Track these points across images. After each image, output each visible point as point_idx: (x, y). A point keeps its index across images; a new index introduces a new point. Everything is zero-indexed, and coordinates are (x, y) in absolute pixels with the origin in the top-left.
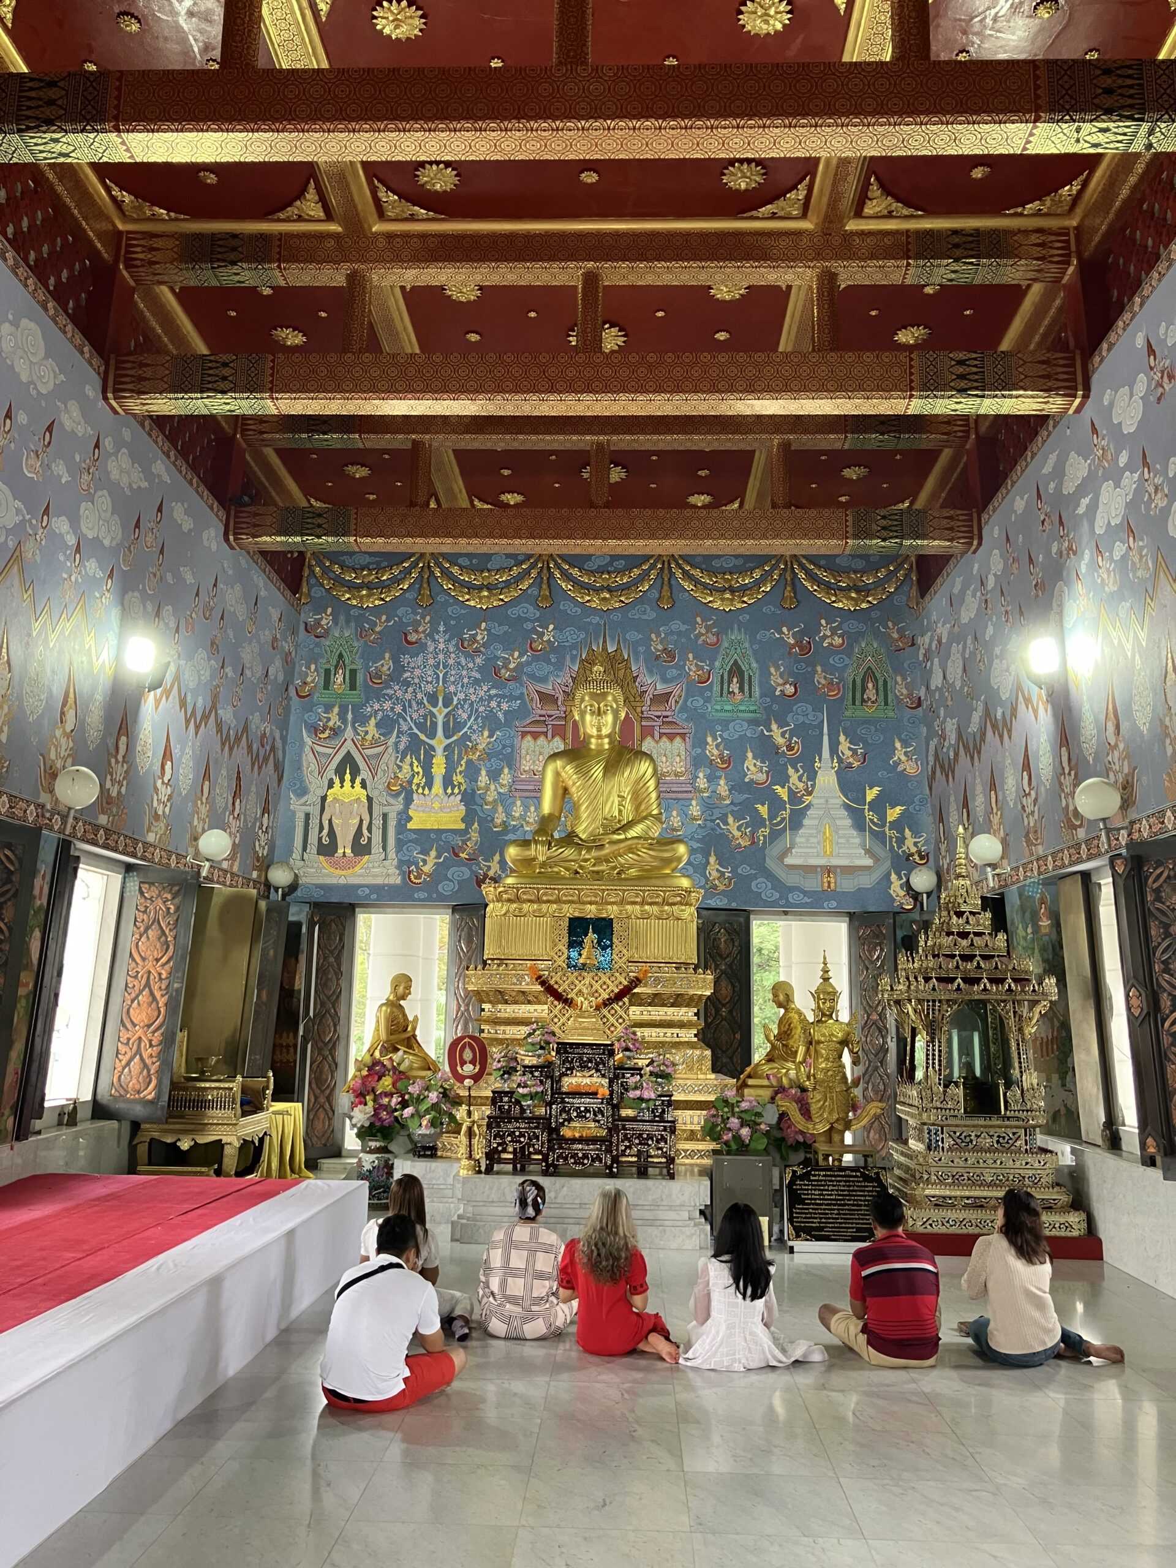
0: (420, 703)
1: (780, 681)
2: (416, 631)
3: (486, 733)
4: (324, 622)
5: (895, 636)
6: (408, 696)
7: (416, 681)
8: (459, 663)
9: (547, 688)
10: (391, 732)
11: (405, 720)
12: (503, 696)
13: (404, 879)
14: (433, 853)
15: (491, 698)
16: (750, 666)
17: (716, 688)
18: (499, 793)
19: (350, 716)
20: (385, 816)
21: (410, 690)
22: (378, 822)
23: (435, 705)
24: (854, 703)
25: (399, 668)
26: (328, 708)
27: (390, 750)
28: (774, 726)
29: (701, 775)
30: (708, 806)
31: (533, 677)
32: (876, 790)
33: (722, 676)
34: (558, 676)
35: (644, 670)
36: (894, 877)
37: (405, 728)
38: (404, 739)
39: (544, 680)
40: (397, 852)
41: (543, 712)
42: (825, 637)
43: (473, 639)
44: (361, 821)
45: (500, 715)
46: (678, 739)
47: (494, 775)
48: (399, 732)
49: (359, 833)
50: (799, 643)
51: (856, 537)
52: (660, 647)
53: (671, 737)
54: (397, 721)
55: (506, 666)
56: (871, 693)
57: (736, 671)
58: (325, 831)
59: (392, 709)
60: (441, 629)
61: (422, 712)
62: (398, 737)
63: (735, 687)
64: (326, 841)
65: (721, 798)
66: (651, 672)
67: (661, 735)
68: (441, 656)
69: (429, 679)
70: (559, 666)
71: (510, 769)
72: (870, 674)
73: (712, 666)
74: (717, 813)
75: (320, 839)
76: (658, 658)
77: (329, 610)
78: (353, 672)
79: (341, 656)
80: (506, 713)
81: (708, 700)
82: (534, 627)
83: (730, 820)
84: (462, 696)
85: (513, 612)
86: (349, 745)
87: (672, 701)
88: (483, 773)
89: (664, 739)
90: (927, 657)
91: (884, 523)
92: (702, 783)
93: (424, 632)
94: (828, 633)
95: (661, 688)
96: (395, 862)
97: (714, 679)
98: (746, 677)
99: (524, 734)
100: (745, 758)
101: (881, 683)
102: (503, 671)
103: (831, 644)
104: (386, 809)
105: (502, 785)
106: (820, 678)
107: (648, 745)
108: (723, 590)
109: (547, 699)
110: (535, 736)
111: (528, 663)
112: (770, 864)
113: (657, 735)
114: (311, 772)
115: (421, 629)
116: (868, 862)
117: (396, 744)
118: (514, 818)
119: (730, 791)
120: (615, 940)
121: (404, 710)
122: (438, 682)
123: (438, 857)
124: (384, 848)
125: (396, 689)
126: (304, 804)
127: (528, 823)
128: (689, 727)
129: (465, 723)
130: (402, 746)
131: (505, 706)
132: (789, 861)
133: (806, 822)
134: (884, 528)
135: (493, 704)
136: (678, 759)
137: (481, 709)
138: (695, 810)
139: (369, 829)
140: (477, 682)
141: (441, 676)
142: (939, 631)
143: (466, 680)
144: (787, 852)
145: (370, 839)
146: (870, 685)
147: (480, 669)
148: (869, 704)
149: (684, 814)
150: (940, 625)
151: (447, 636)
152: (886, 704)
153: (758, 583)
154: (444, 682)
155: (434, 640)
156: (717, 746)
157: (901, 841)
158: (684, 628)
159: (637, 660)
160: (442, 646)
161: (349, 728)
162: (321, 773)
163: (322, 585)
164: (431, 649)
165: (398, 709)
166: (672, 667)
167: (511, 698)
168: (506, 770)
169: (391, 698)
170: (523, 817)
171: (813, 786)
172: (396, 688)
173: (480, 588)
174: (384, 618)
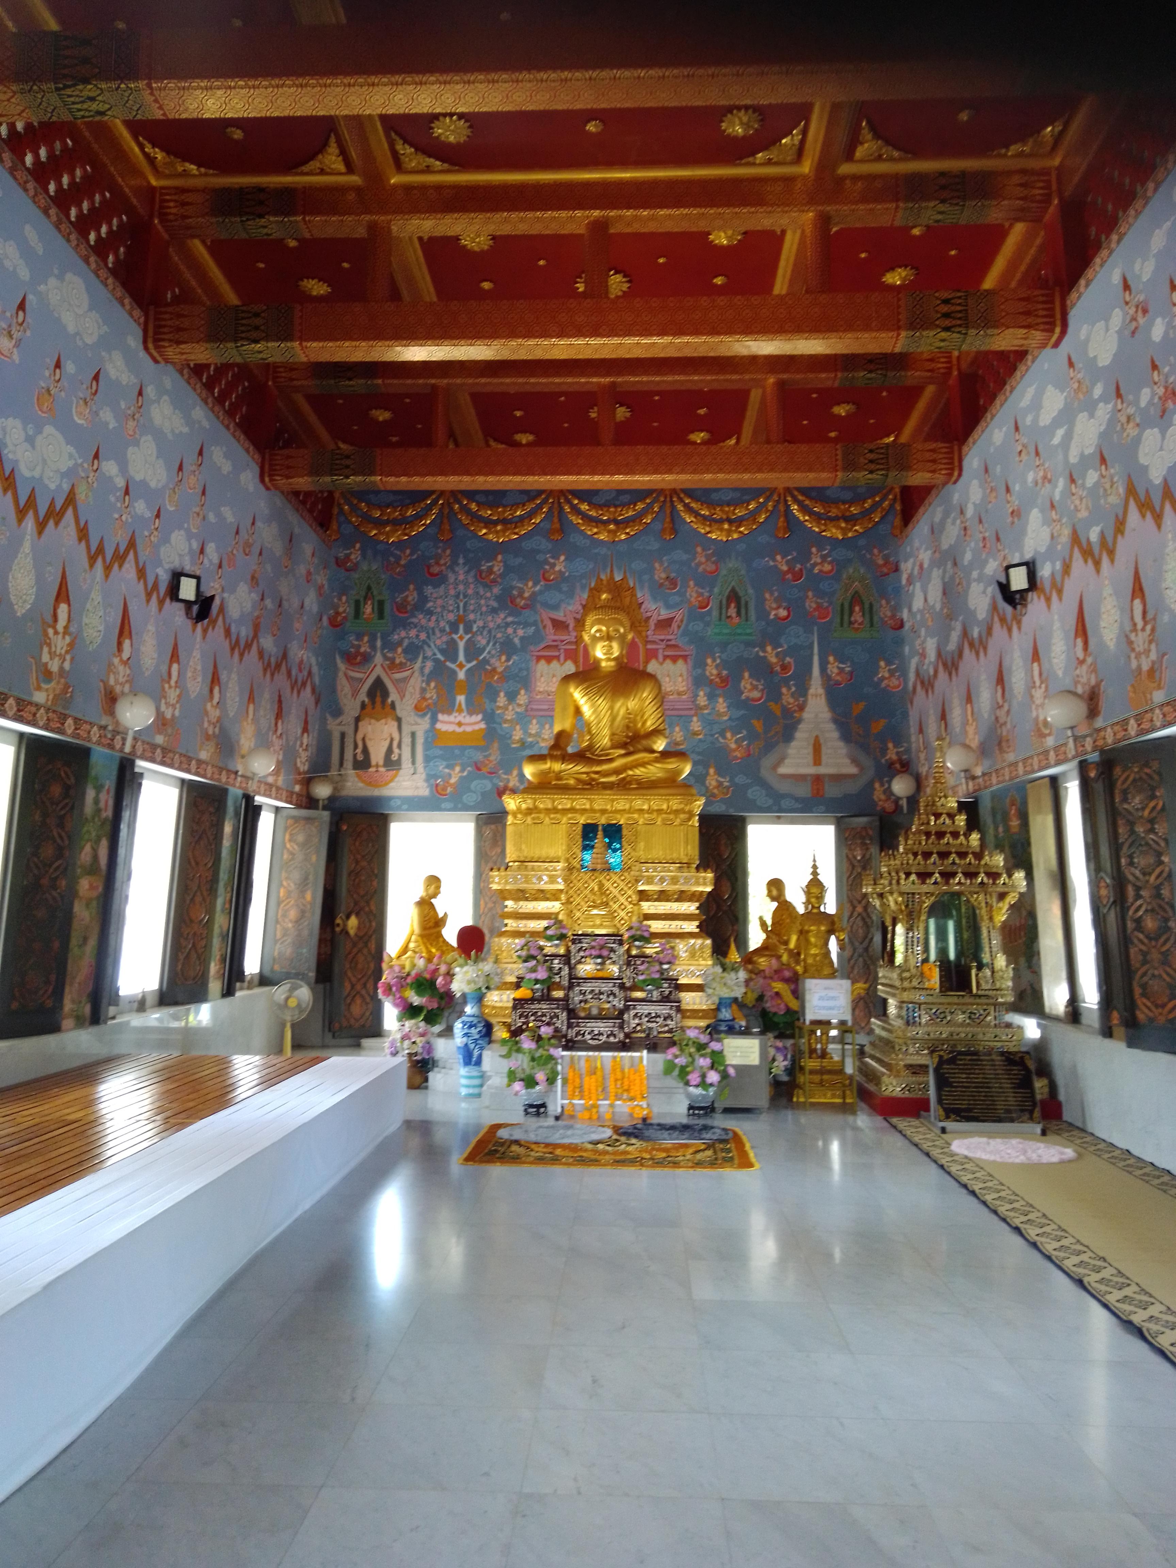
0: (442, 631)
1: (774, 605)
2: (437, 563)
3: (504, 658)
4: (353, 557)
5: (881, 562)
6: (432, 624)
7: (439, 610)
8: (477, 593)
9: (559, 615)
10: (416, 658)
11: (429, 646)
12: (519, 623)
13: (431, 791)
14: (458, 769)
15: (507, 625)
16: (749, 593)
17: (715, 613)
18: (517, 713)
19: (379, 643)
20: (413, 735)
21: (434, 618)
22: (407, 740)
23: (456, 632)
24: (842, 625)
25: (423, 599)
26: (359, 637)
27: (416, 674)
28: (769, 649)
29: (701, 693)
30: (708, 723)
31: (546, 605)
32: (862, 705)
33: (721, 602)
34: (569, 604)
35: (648, 596)
36: (877, 785)
37: (429, 653)
38: (429, 665)
39: (556, 607)
40: (425, 767)
41: (556, 638)
42: (815, 564)
43: (490, 571)
44: (392, 740)
45: (516, 641)
46: (680, 662)
47: (512, 697)
48: (425, 658)
49: (390, 751)
50: (791, 570)
51: (845, 469)
52: (663, 575)
53: (674, 659)
54: (422, 647)
55: (521, 595)
56: (857, 616)
57: (734, 597)
58: (359, 751)
59: (417, 636)
60: (461, 561)
61: (445, 639)
62: (423, 662)
63: (732, 611)
64: (360, 757)
65: (720, 715)
66: (655, 599)
67: (666, 657)
68: (461, 587)
69: (451, 608)
70: (571, 594)
71: (526, 690)
72: (856, 599)
73: (711, 591)
74: (716, 728)
75: (355, 755)
76: (661, 585)
77: (358, 546)
78: (381, 603)
79: (369, 588)
80: (522, 639)
81: (708, 624)
82: (546, 559)
83: (729, 735)
84: (480, 623)
85: (527, 545)
86: (378, 671)
87: (674, 625)
88: (502, 694)
89: (668, 661)
90: (910, 581)
91: (871, 456)
92: (702, 700)
93: (445, 564)
94: (819, 560)
95: (664, 614)
96: (424, 776)
97: (713, 604)
98: (743, 602)
99: (539, 658)
100: (742, 678)
101: (867, 606)
102: (518, 600)
103: (821, 571)
104: (414, 728)
105: (519, 705)
106: (810, 604)
107: (653, 667)
108: (721, 521)
109: (559, 625)
110: (549, 659)
111: (541, 592)
112: (765, 773)
113: (661, 658)
114: (345, 695)
115: (442, 562)
116: (853, 770)
117: (422, 669)
118: (530, 735)
119: (728, 707)
120: (624, 843)
121: (428, 637)
122: (458, 610)
123: (462, 771)
124: (413, 763)
125: (420, 618)
126: (340, 724)
127: (543, 739)
128: (691, 650)
129: (484, 649)
130: (427, 671)
131: (521, 632)
132: (782, 770)
133: (798, 735)
134: (871, 461)
135: (510, 630)
136: (680, 679)
137: (499, 635)
138: (696, 725)
139: (399, 746)
140: (494, 611)
141: (461, 605)
142: (921, 557)
143: (484, 609)
144: (781, 761)
145: (400, 755)
146: (857, 609)
147: (498, 598)
148: (856, 626)
149: (686, 728)
150: (922, 551)
151: (466, 568)
152: (872, 625)
153: (754, 514)
154: (465, 610)
155: (454, 572)
156: (717, 667)
157: (884, 750)
158: (685, 557)
159: (642, 588)
160: (461, 577)
161: (379, 654)
162: (354, 696)
163: (350, 522)
164: (452, 580)
165: (423, 636)
166: (674, 594)
167: (526, 625)
168: (523, 692)
169: (416, 627)
170: (538, 735)
171: (805, 702)
172: (421, 616)
173: (496, 523)
174: (408, 552)
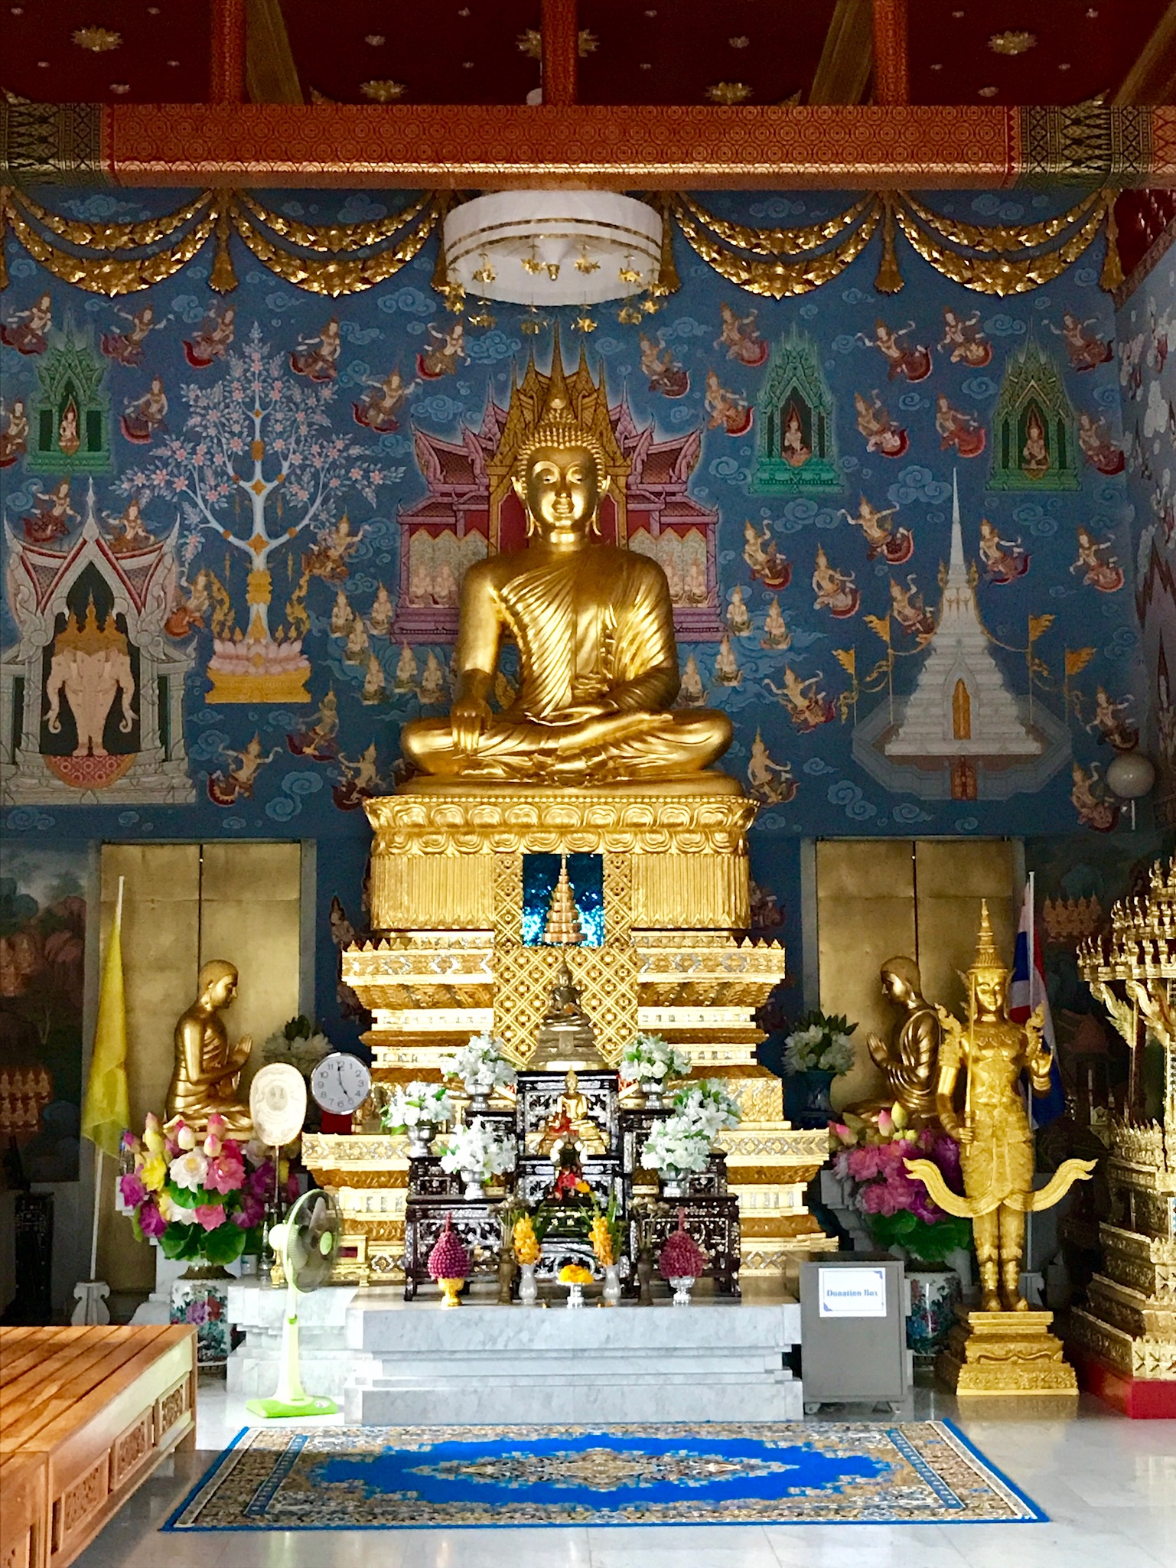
0: (220, 473)
2: (209, 340)
3: (344, 527)
4: (35, 324)
6: (198, 460)
7: (212, 432)
8: (290, 399)
9: (454, 443)
10: (167, 528)
11: (195, 505)
12: (374, 460)
13: (201, 794)
14: (254, 748)
15: (351, 462)
16: (824, 399)
17: (761, 441)
18: (371, 637)
19: (91, 498)
20: (163, 682)
21: (202, 448)
22: (150, 692)
23: (249, 477)
24: (1006, 466)
25: (181, 409)
26: (51, 486)
27: (168, 560)
28: (865, 510)
29: (736, 598)
30: (747, 655)
31: (426, 423)
32: (1046, 620)
33: (771, 419)
34: (473, 422)
35: (628, 407)
36: (1077, 776)
37: (193, 519)
38: (194, 541)
39: (448, 428)
40: (187, 747)
41: (447, 488)
42: (954, 345)
43: (314, 355)
44: (120, 691)
45: (369, 494)
46: (694, 535)
47: (361, 605)
48: (185, 527)
49: (115, 714)
51: (1026, 158)
52: (659, 367)
53: (682, 530)
54: (177, 507)
55: (376, 405)
56: (1035, 447)
57: (796, 408)
58: (52, 714)
59: (169, 484)
60: (256, 334)
61: (224, 490)
62: (181, 535)
63: (793, 438)
64: (55, 728)
66: (641, 412)
67: (663, 527)
68: (256, 386)
69: (236, 429)
70: (475, 404)
71: (390, 592)
72: (1033, 414)
73: (752, 397)
74: (765, 668)
75: (44, 725)
76: (653, 386)
77: (46, 302)
78: (94, 419)
79: (70, 387)
80: (380, 490)
81: (746, 463)
82: (427, 332)
83: (789, 677)
84: (297, 459)
85: (387, 303)
86: (91, 553)
87: (682, 463)
88: (342, 600)
89: (670, 532)
90: (1138, 378)
91: (1076, 131)
92: (737, 612)
93: (222, 341)
94: (960, 339)
95: (661, 440)
96: (184, 765)
97: (758, 425)
98: (814, 420)
99: (413, 529)
100: (814, 567)
101: (1053, 428)
102: (372, 412)
104: (164, 668)
105: (376, 624)
106: (946, 423)
107: (641, 543)
108: (771, 261)
109: (454, 463)
110: (435, 531)
111: (417, 398)
112: (860, 755)
113: (656, 527)
114: (24, 601)
115: (217, 335)
116: (1033, 747)
117: (180, 549)
118: (400, 684)
119: (787, 626)
120: (606, 891)
121: (192, 486)
122: (251, 433)
123: (263, 754)
124: (164, 739)
125: (176, 449)
126: (13, 661)
127: (424, 690)
128: (713, 513)
129: (305, 510)
130: (189, 554)
131: (377, 478)
132: (894, 749)
133: (924, 679)
134: (1078, 142)
135: (356, 474)
136: (694, 570)
137: (334, 483)
138: (726, 661)
139: (135, 706)
140: (323, 434)
141: (258, 421)
142: (1160, 331)
143: (304, 430)
144: (890, 732)
145: (136, 724)
146: (1034, 432)
147: (329, 410)
148: (1033, 465)
149: (706, 666)
150: (1162, 321)
151: (266, 350)
152: (1063, 466)
153: (835, 247)
154: (264, 432)
155: (242, 356)
156: (764, 547)
157: (1090, 709)
158: (700, 331)
159: (616, 392)
160: (257, 367)
161: (91, 520)
162: (42, 604)
163: (29, 254)
164: (237, 373)
165: (181, 484)
166: (678, 403)
167: (389, 463)
168: (383, 595)
169: (166, 465)
170: (416, 680)
171: (936, 615)
172: (176, 445)
173: (326, 259)
174: (148, 315)
